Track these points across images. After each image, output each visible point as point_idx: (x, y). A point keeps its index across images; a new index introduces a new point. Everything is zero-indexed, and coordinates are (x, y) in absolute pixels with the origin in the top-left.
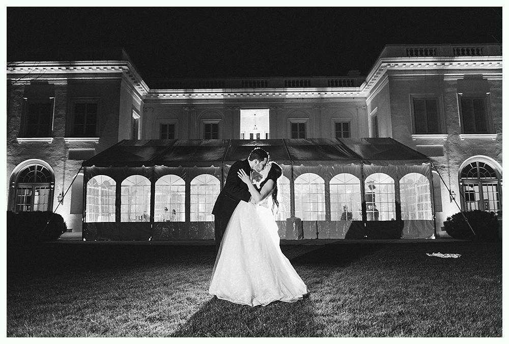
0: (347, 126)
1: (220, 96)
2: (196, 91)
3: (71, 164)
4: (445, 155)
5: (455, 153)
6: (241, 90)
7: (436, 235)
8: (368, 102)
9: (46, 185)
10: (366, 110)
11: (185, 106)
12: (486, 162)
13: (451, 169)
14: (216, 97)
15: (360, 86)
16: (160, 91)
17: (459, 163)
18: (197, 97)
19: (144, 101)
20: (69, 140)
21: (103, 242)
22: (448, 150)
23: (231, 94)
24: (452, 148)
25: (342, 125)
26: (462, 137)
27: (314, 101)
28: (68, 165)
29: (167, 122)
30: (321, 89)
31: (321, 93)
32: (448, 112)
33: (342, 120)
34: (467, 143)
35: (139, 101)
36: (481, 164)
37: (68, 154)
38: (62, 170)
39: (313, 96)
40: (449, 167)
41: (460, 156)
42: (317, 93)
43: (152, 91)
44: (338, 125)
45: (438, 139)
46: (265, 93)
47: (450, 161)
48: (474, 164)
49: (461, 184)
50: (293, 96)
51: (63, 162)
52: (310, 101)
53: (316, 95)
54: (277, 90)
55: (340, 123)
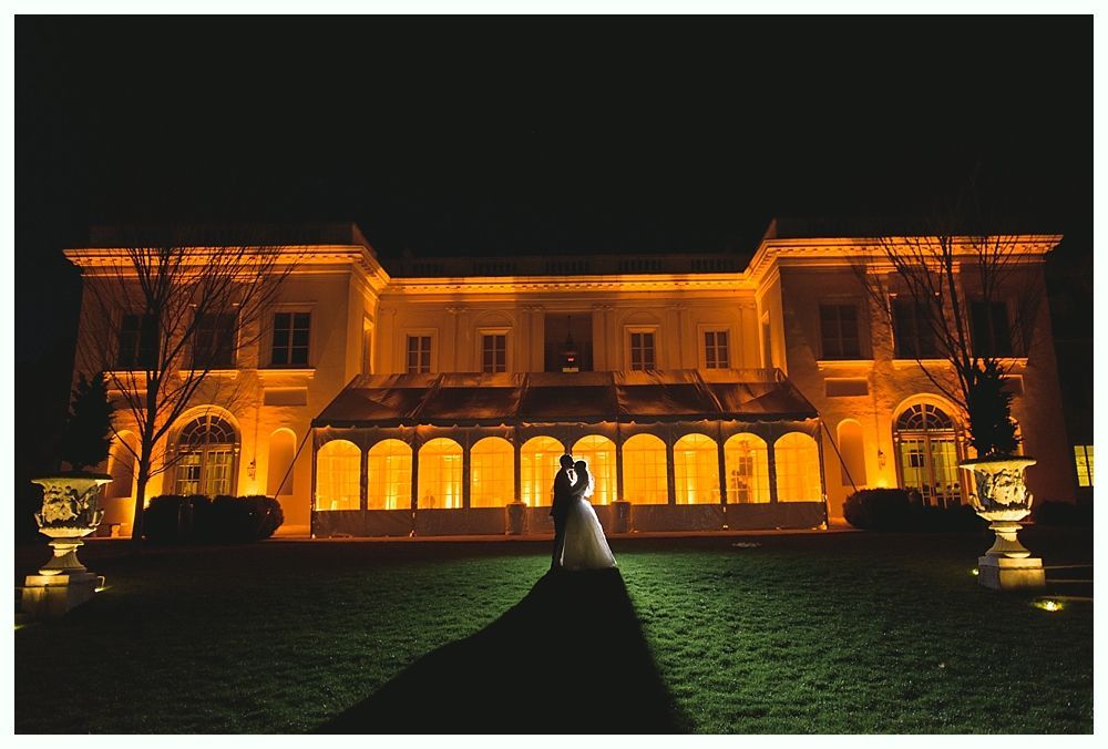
0: (724, 336)
1: (509, 289)
2: (468, 280)
3: (268, 412)
4: (871, 393)
5: (886, 390)
6: (544, 279)
7: (827, 524)
8: (758, 298)
9: (226, 448)
10: (755, 310)
11: (450, 305)
12: (937, 405)
13: (879, 417)
14: (502, 290)
15: (743, 271)
16: (407, 281)
17: (893, 406)
18: (470, 291)
19: (380, 297)
20: (266, 374)
21: (340, 539)
22: (874, 386)
23: (528, 285)
24: (880, 381)
25: (716, 335)
26: (898, 364)
27: (669, 296)
28: (262, 415)
29: (419, 333)
30: (679, 277)
31: (680, 283)
32: (875, 324)
33: (716, 328)
34: (905, 373)
35: (371, 300)
36: (929, 408)
37: (263, 396)
38: (252, 423)
39: (665, 288)
40: (876, 413)
41: (894, 395)
42: (673, 283)
43: (395, 280)
44: (709, 336)
45: (857, 368)
46: (585, 284)
47: (878, 404)
48: (918, 408)
49: (897, 439)
50: (633, 288)
51: (254, 410)
52: (661, 296)
53: (671, 286)
54: (605, 278)
55: (713, 333)
